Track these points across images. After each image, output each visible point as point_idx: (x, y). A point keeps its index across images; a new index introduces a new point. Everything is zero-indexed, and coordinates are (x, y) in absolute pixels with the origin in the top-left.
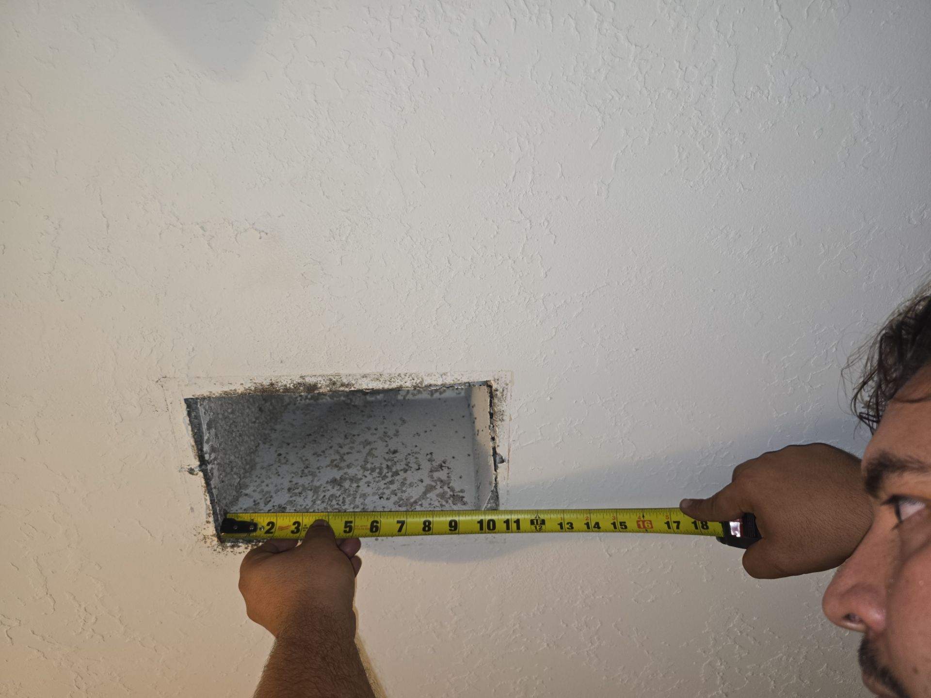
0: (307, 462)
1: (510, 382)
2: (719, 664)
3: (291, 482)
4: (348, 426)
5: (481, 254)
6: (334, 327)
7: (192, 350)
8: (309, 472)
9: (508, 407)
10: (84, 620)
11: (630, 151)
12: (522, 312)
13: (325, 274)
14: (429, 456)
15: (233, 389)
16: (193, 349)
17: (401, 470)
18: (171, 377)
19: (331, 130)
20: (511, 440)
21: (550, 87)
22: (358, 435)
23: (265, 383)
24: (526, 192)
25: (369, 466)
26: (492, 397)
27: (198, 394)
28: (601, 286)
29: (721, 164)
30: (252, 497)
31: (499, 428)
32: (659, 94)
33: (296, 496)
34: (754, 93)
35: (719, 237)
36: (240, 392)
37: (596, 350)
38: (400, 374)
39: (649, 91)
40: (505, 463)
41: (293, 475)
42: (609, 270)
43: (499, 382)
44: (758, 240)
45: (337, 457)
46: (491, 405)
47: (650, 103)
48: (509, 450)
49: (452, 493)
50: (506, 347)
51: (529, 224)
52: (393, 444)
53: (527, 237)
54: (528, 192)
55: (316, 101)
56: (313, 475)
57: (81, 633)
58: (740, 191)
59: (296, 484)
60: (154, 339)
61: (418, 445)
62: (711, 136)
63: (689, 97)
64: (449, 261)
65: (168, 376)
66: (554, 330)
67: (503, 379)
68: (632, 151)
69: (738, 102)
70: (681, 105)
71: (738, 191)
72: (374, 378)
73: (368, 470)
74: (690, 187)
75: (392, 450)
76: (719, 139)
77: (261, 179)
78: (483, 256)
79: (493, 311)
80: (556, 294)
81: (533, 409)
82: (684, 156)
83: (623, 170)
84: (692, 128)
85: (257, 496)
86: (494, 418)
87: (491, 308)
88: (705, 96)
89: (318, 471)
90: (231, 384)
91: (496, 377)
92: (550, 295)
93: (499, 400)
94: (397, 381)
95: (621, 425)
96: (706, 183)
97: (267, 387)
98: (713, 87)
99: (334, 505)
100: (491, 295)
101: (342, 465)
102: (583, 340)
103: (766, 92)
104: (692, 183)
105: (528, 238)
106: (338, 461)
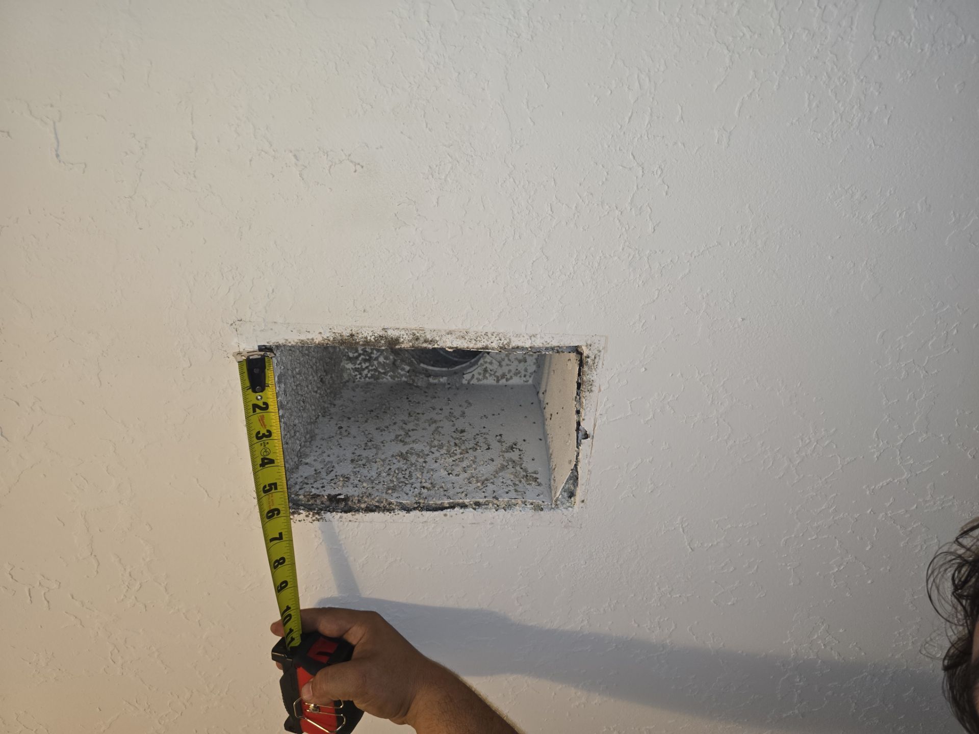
0: (370, 436)
1: (604, 348)
2: (798, 680)
3: (353, 453)
4: (412, 405)
5: (587, 202)
6: (423, 276)
7: (271, 291)
8: (373, 445)
9: (598, 376)
10: (127, 586)
11: (757, 95)
12: (624, 270)
13: (419, 215)
14: (498, 438)
15: (310, 338)
16: (273, 291)
17: (470, 449)
18: (247, 320)
19: (440, 55)
20: (598, 414)
21: (677, 20)
22: (423, 414)
23: (344, 334)
24: (641, 136)
25: (436, 443)
26: (581, 364)
27: (273, 341)
28: (711, 246)
29: (852, 116)
30: (313, 467)
31: (586, 400)
32: (794, 34)
33: (359, 467)
34: (895, 39)
35: (843, 197)
36: (317, 342)
37: (699, 318)
38: (487, 333)
39: (783, 29)
40: (589, 439)
41: (356, 447)
42: (721, 228)
43: (592, 348)
44: (885, 203)
45: (402, 433)
46: (579, 375)
47: (783, 43)
48: (595, 425)
49: (525, 474)
50: (603, 309)
51: (641, 171)
52: (460, 424)
53: (637, 186)
54: (643, 135)
55: (428, 22)
56: (377, 447)
57: (122, 600)
58: (870, 147)
59: (359, 456)
60: (233, 278)
61: (486, 426)
62: (845, 84)
63: (825, 38)
64: (551, 208)
65: (243, 319)
66: (657, 293)
67: (596, 345)
68: (759, 96)
69: (878, 48)
70: (816, 47)
71: (868, 147)
72: (459, 336)
73: (435, 447)
74: (817, 140)
75: (459, 429)
76: (854, 87)
77: (362, 106)
78: (588, 205)
79: (593, 268)
80: (663, 251)
81: (626, 381)
82: (814, 105)
83: (747, 117)
84: (825, 74)
85: (319, 466)
86: (581, 388)
87: (591, 264)
88: (842, 38)
89: (383, 445)
90: (309, 332)
91: (589, 343)
92: (656, 252)
93: (590, 368)
94: (483, 340)
95: (718, 403)
96: (835, 135)
97: (347, 338)
98: (852, 29)
99: (401, 478)
100: (592, 249)
101: (407, 440)
102: (687, 306)
103: (908, 37)
104: (820, 135)
105: (639, 187)
106: (403, 436)
